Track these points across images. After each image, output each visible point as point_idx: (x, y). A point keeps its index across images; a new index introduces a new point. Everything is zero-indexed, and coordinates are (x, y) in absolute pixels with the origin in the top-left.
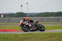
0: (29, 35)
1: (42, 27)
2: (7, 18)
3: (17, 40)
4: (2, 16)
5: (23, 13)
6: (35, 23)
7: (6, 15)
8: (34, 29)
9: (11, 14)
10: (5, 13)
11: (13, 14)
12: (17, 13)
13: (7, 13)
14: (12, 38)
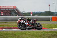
0: (56, 32)
1: (39, 25)
2: (36, 16)
3: (45, 37)
4: (31, 15)
5: (51, 12)
6: (32, 22)
7: (35, 14)
8: (30, 27)
9: (40, 13)
10: (34, 12)
11: (41, 13)
12: (45, 12)
13: (36, 12)
14: (40, 35)
